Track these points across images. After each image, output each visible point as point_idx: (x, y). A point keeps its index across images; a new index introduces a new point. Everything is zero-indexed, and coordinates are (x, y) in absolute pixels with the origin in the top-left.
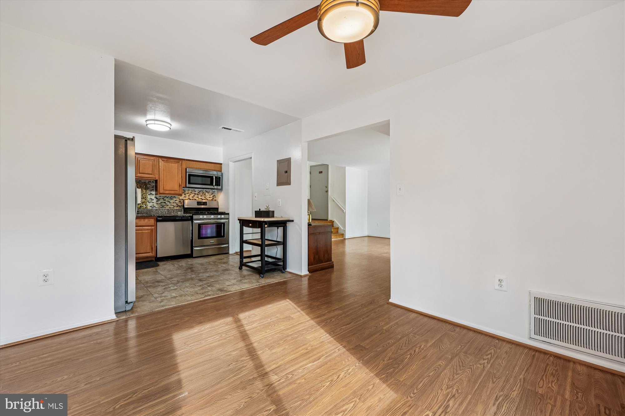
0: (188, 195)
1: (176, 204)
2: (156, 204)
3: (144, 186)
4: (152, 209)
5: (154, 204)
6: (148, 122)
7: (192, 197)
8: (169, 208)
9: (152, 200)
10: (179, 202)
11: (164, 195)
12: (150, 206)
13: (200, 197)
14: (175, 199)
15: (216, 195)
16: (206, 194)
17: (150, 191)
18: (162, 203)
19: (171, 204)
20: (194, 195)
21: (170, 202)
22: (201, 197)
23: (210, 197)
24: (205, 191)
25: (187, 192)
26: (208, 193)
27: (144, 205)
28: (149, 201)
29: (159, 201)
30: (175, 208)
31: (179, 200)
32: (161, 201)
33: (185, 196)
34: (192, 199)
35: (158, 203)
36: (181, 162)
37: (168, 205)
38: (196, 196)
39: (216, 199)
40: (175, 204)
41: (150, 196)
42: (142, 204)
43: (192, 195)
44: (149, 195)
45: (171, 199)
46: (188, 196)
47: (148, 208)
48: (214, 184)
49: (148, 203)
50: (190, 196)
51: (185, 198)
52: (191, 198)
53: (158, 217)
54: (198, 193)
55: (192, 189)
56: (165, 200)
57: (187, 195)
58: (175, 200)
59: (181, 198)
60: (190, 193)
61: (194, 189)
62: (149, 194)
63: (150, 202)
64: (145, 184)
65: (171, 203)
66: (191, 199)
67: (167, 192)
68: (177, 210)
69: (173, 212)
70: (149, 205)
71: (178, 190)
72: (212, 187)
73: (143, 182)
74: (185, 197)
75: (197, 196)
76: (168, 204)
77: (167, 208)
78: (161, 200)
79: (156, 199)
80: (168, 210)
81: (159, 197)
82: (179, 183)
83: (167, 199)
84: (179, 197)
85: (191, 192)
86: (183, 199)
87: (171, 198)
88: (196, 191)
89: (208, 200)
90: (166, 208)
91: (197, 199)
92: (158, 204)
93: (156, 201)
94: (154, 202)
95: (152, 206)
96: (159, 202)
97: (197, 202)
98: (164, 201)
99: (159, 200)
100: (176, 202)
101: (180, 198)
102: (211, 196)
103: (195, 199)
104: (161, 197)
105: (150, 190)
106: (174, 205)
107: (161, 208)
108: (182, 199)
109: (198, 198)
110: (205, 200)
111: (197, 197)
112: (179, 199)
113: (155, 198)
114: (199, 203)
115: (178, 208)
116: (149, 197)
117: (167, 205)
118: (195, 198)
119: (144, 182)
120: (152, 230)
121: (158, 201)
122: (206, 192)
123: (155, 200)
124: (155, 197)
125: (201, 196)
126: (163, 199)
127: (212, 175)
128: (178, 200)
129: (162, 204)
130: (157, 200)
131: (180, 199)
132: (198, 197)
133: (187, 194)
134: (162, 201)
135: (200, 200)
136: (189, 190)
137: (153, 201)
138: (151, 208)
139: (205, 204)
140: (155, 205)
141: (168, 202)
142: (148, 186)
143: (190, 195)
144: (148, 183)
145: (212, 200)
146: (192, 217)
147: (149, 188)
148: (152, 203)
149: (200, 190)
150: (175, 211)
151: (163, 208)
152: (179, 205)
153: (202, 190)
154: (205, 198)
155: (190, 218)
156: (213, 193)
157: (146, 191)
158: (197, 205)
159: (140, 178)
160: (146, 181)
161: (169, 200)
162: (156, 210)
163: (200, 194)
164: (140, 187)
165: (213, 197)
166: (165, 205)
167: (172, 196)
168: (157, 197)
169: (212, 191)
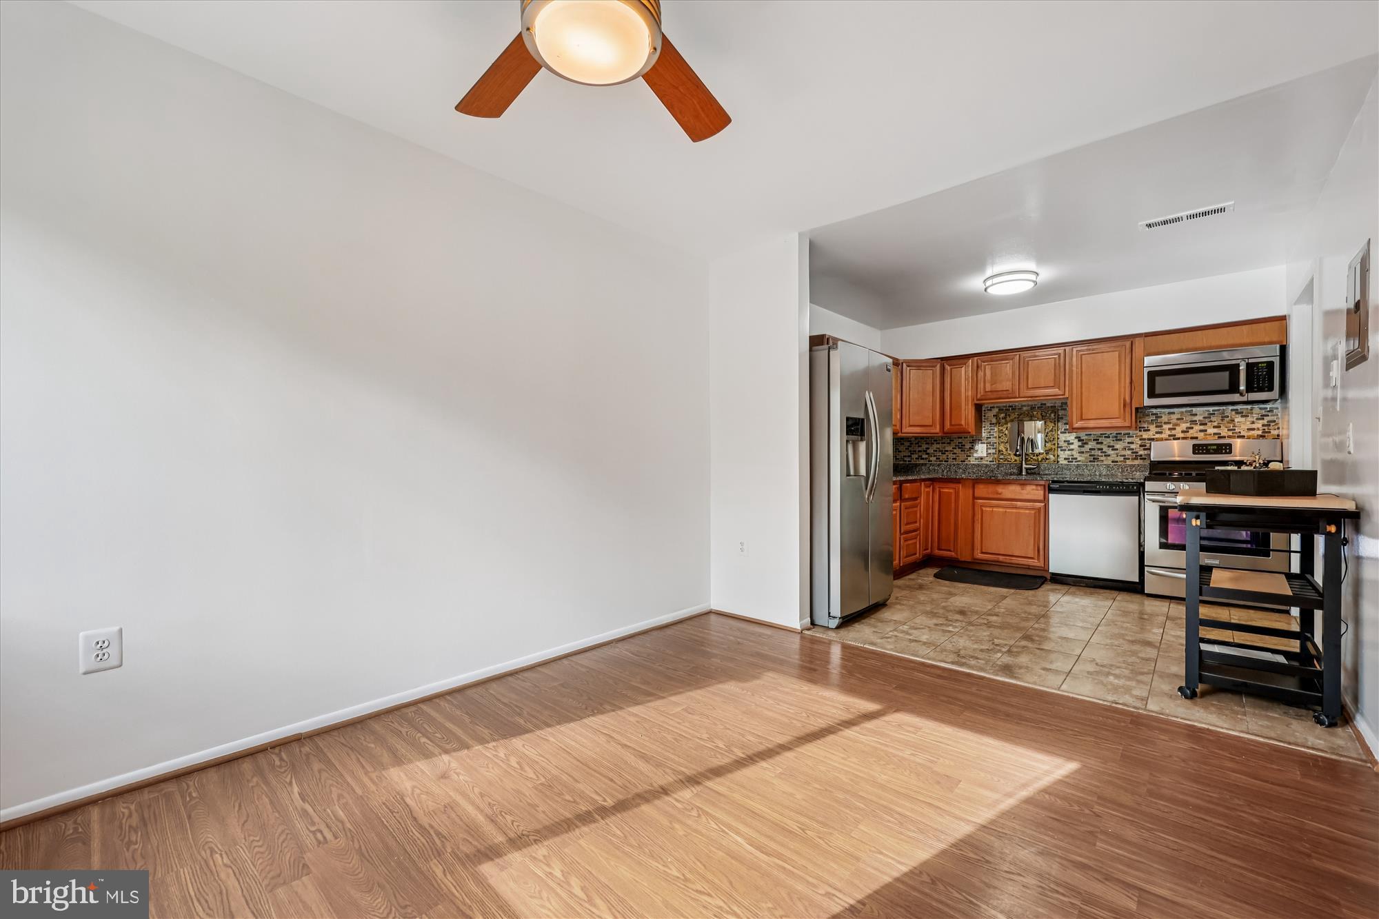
0: (1171, 426)
1: (1133, 453)
2: (1079, 453)
3: (1052, 415)
4: (1068, 465)
5: (1074, 453)
6: (989, 283)
7: (1183, 432)
8: (1113, 462)
9: (1069, 443)
10: (1139, 446)
12: (1065, 459)
13: (1211, 431)
14: (1129, 440)
15: (1279, 421)
16: (1236, 420)
18: (1094, 449)
19: (1116, 452)
21: (1113, 446)
22: (1216, 431)
23: (1253, 429)
24: (1232, 410)
25: (1165, 419)
26: (1242, 416)
27: (1052, 456)
28: (1062, 447)
29: (1086, 446)
30: (1129, 462)
31: (1140, 442)
32: (1090, 447)
33: (1158, 430)
34: (1184, 438)
35: (1083, 449)
36: (1128, 344)
37: (1109, 456)
38: (1198, 427)
39: (1283, 432)
40: (1128, 453)
41: (1065, 435)
42: (1047, 454)
43: (1184, 426)
44: (1061, 433)
45: (1116, 440)
46: (1170, 429)
47: (1061, 462)
48: (1242, 388)
49: (1060, 453)
50: (1175, 429)
51: (1158, 436)
52: (1180, 435)
53: (1054, 482)
54: (1205, 418)
55: (1184, 410)
56: (1102, 443)
57: (1165, 427)
58: (1128, 443)
59: (1145, 435)
60: (1175, 421)
61: (1189, 409)
62: (1063, 430)
63: (1064, 448)
64: (1054, 409)
65: (1117, 449)
67: (1092, 424)
68: (1132, 466)
69: (1123, 471)
70: (1063, 455)
71: (1121, 417)
72: (1236, 397)
73: (1050, 405)
74: (1157, 433)
75: (1202, 427)
76: (1110, 452)
77: (1108, 461)
78: (1089, 443)
79: (1079, 441)
80: (1108, 466)
81: (1086, 437)
82: (1125, 400)
83: (1106, 441)
85: (1178, 419)
88: (1196, 415)
89: (1244, 436)
90: (1105, 463)
91: (1200, 436)
92: (1083, 452)
93: (1079, 446)
94: (1073, 450)
95: (1069, 459)
96: (1087, 447)
97: (1194, 446)
98: (1099, 446)
99: (1086, 443)
100: (1133, 446)
102: (1259, 424)
103: (1192, 438)
104: (1092, 437)
106: (1124, 456)
107: (1090, 461)
108: (1149, 439)
109: (1202, 434)
110: (1227, 437)
111: (1201, 431)
113: (1077, 440)
114: (1197, 449)
115: (1136, 462)
116: (1063, 437)
118: (1192, 433)
119: (1052, 405)
120: (1039, 509)
121: (1083, 447)
122: (1238, 413)
123: (1076, 444)
124: (1077, 437)
125: (1214, 427)
126: (1095, 440)
128: (1136, 440)
129: (1093, 452)
130: (1080, 443)
131: (1145, 439)
132: (1206, 431)
133: (1165, 423)
134: (1092, 444)
135: (1209, 440)
136: (1174, 413)
137: (1072, 447)
138: (1066, 462)
139: (1224, 448)
140: (1076, 455)
141: (1109, 446)
142: (1061, 412)
143: (1177, 427)
144: (1061, 406)
145: (1263, 437)
146: (1143, 485)
147: (1062, 418)
148: (1069, 450)
149: (1211, 409)
150: (1126, 469)
151: (1094, 462)
152: (1141, 456)
153: (1219, 410)
154: (1230, 433)
155: (1135, 488)
156: (1268, 416)
157: (1055, 424)
158: (1194, 453)
159: (1030, 399)
160: (1055, 403)
161: (1112, 442)
162: (1078, 467)
163: (1211, 421)
164: (1043, 418)
165: (1266, 428)
166: (1102, 456)
167: (1120, 434)
168: (1080, 437)
169: (1261, 409)
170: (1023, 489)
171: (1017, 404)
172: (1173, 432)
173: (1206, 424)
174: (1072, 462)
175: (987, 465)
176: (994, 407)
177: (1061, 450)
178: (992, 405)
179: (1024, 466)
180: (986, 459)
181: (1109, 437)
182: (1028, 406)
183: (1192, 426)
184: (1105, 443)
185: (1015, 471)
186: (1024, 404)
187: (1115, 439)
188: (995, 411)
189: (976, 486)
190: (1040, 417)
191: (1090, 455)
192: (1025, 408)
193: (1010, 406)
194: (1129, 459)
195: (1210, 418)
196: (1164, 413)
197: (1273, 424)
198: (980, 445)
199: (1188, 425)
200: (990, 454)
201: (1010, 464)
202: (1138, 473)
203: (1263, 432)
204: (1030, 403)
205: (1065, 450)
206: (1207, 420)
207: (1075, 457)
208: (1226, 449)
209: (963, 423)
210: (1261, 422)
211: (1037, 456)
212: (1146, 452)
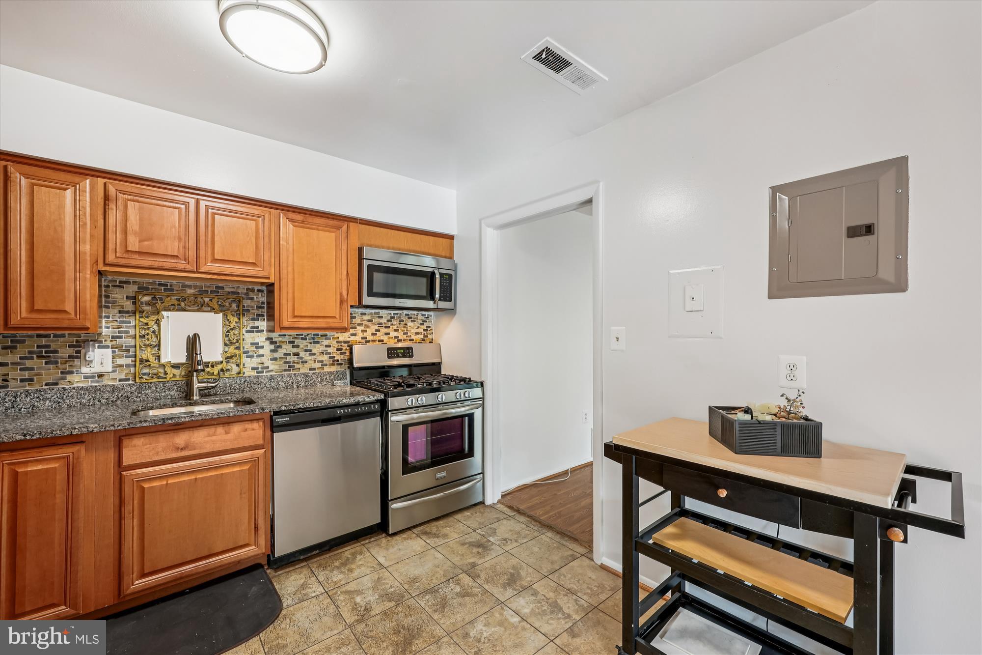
0: (362, 328)
1: (330, 358)
2: (272, 359)
3: (234, 305)
4: (258, 377)
5: (264, 359)
7: (373, 334)
8: (310, 369)
9: (257, 346)
10: (338, 350)
11: (294, 333)
12: (253, 369)
13: (393, 334)
14: (326, 342)
15: (432, 327)
16: (408, 324)
17: (253, 319)
18: (289, 354)
19: (314, 357)
20: (377, 328)
21: (310, 350)
22: (396, 334)
23: (418, 334)
24: (406, 315)
25: (358, 320)
26: (412, 321)
27: (234, 367)
28: (248, 352)
29: (279, 350)
30: (327, 369)
31: (336, 345)
32: (284, 351)
33: (353, 331)
34: (374, 341)
35: (276, 355)
36: (345, 227)
37: (306, 362)
38: (383, 330)
39: (434, 336)
40: (325, 358)
41: (252, 335)
42: (228, 362)
43: (373, 329)
44: (247, 332)
45: (314, 343)
46: (363, 331)
47: (247, 374)
49: (245, 360)
50: (366, 331)
51: (352, 338)
52: (370, 338)
53: (276, 413)
54: (388, 321)
55: (373, 311)
56: (298, 346)
57: (360, 328)
58: (326, 346)
59: (343, 338)
60: (365, 323)
61: (377, 311)
62: (249, 328)
63: (250, 354)
64: (236, 298)
65: (314, 354)
66: (369, 341)
67: (304, 323)
68: (331, 373)
69: (322, 380)
70: (249, 364)
71: (338, 316)
72: (430, 304)
73: (230, 290)
74: (353, 335)
75: (387, 330)
76: (306, 356)
77: (304, 370)
78: (284, 346)
79: (272, 343)
80: (306, 375)
81: (280, 339)
82: (341, 295)
83: (303, 344)
84: (337, 335)
85: (369, 321)
86: (348, 339)
87: (313, 339)
88: (382, 317)
89: (413, 340)
90: (302, 371)
91: (385, 338)
92: (276, 359)
93: (271, 351)
94: (263, 356)
95: (258, 368)
96: (280, 353)
97: (388, 349)
98: (295, 350)
99: (280, 347)
100: (330, 350)
101: (341, 339)
102: (421, 330)
103: (380, 341)
104: (287, 339)
105: (251, 317)
106: (322, 361)
107: (285, 370)
108: (345, 342)
109: (387, 336)
110: (404, 340)
111: (387, 334)
112: (338, 342)
113: (268, 342)
114: (392, 352)
115: (334, 369)
116: (249, 338)
117: (302, 362)
118: (380, 336)
119: (234, 290)
120: (255, 462)
121: (277, 351)
122: (409, 318)
123: (268, 347)
124: (268, 339)
125: (395, 330)
126: (290, 342)
127: (431, 270)
128: (334, 343)
129: (288, 359)
130: (272, 347)
131: (341, 342)
133: (359, 324)
134: (287, 348)
135: (392, 344)
136: (365, 314)
138: (254, 373)
139: (408, 352)
140: (268, 363)
141: (306, 351)
142: (246, 303)
143: (368, 329)
144: (247, 294)
145: (424, 340)
146: (383, 403)
147: (248, 311)
148: (257, 356)
149: (392, 312)
150: (325, 377)
151: (290, 370)
152: (338, 361)
153: (397, 314)
154: (405, 337)
155: (376, 406)
156: (426, 322)
157: (239, 319)
158: (389, 357)
159: (215, 277)
160: (238, 288)
161: (309, 345)
162: (271, 378)
163: (392, 325)
164: (221, 309)
165: (425, 332)
166: (298, 363)
167: (318, 335)
168: (272, 339)
169: (423, 315)
170: (227, 433)
171: (174, 282)
172: (365, 334)
173: (389, 327)
174: (262, 372)
175: (114, 388)
176: (127, 282)
177: (247, 357)
178: (124, 279)
179: (196, 385)
180: (112, 375)
181: (305, 339)
182: (195, 287)
183: (380, 328)
184: (301, 346)
185: (172, 393)
186: (188, 283)
187: (312, 341)
188: (135, 288)
189: (126, 442)
190: (216, 307)
191: (285, 363)
192: (189, 291)
193: (159, 285)
194: (326, 365)
195: (391, 321)
196: (357, 313)
197: (429, 329)
198: (97, 350)
199: (376, 327)
200: (121, 366)
201: (164, 383)
202: (339, 382)
203: (424, 336)
204: (198, 284)
205: (253, 356)
206: (390, 324)
207: (265, 365)
208: (409, 353)
209: (69, 307)
210: (422, 326)
211: (212, 366)
212: (342, 356)
